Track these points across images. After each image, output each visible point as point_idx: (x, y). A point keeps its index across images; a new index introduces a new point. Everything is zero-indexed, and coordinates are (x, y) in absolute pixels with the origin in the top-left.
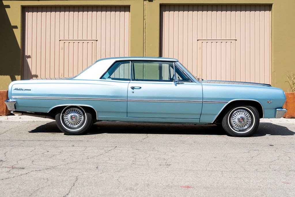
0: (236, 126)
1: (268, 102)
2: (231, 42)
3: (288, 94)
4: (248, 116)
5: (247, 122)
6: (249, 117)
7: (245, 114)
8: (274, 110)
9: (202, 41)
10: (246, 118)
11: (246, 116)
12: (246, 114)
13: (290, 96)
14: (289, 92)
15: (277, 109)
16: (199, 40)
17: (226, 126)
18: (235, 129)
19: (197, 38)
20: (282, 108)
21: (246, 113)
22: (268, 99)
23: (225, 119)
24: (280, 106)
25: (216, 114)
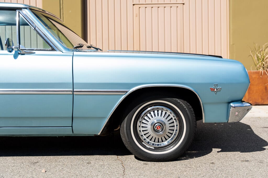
0: (148, 140)
1: (212, 90)
2: (177, 7)
3: (251, 73)
4: (173, 118)
5: (171, 132)
6: (174, 121)
7: (167, 115)
8: (225, 106)
9: (140, 6)
10: (167, 123)
11: (169, 118)
12: (169, 115)
13: (254, 76)
14: (252, 71)
15: (231, 104)
16: (135, 5)
17: (128, 140)
18: (147, 146)
19: (133, 2)
20: (241, 101)
21: (168, 113)
22: (211, 84)
23: (125, 126)
24: (238, 97)
25: (104, 118)
